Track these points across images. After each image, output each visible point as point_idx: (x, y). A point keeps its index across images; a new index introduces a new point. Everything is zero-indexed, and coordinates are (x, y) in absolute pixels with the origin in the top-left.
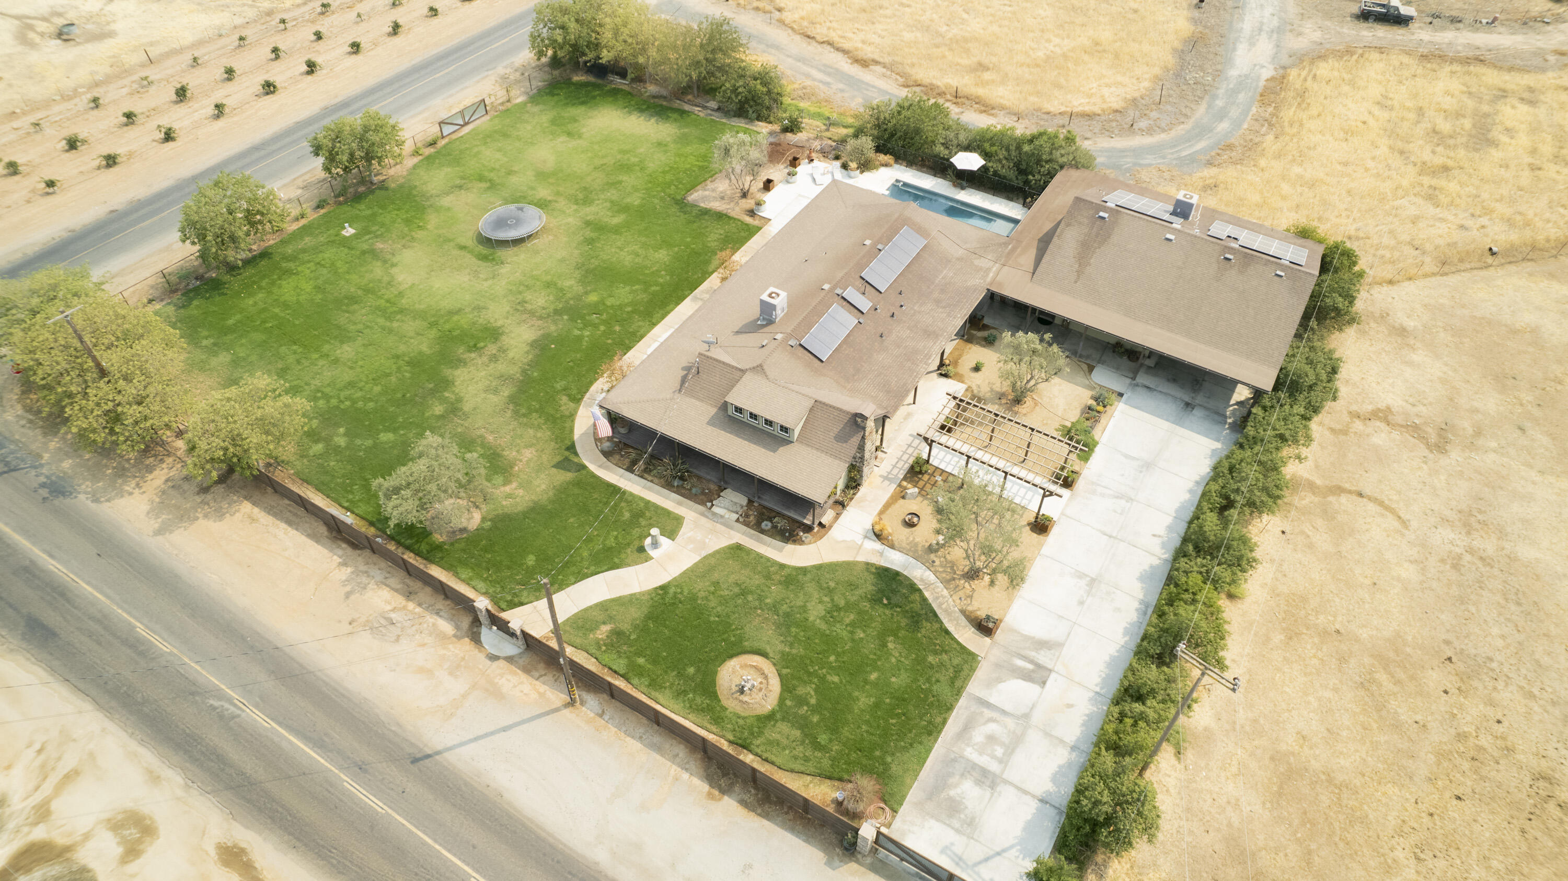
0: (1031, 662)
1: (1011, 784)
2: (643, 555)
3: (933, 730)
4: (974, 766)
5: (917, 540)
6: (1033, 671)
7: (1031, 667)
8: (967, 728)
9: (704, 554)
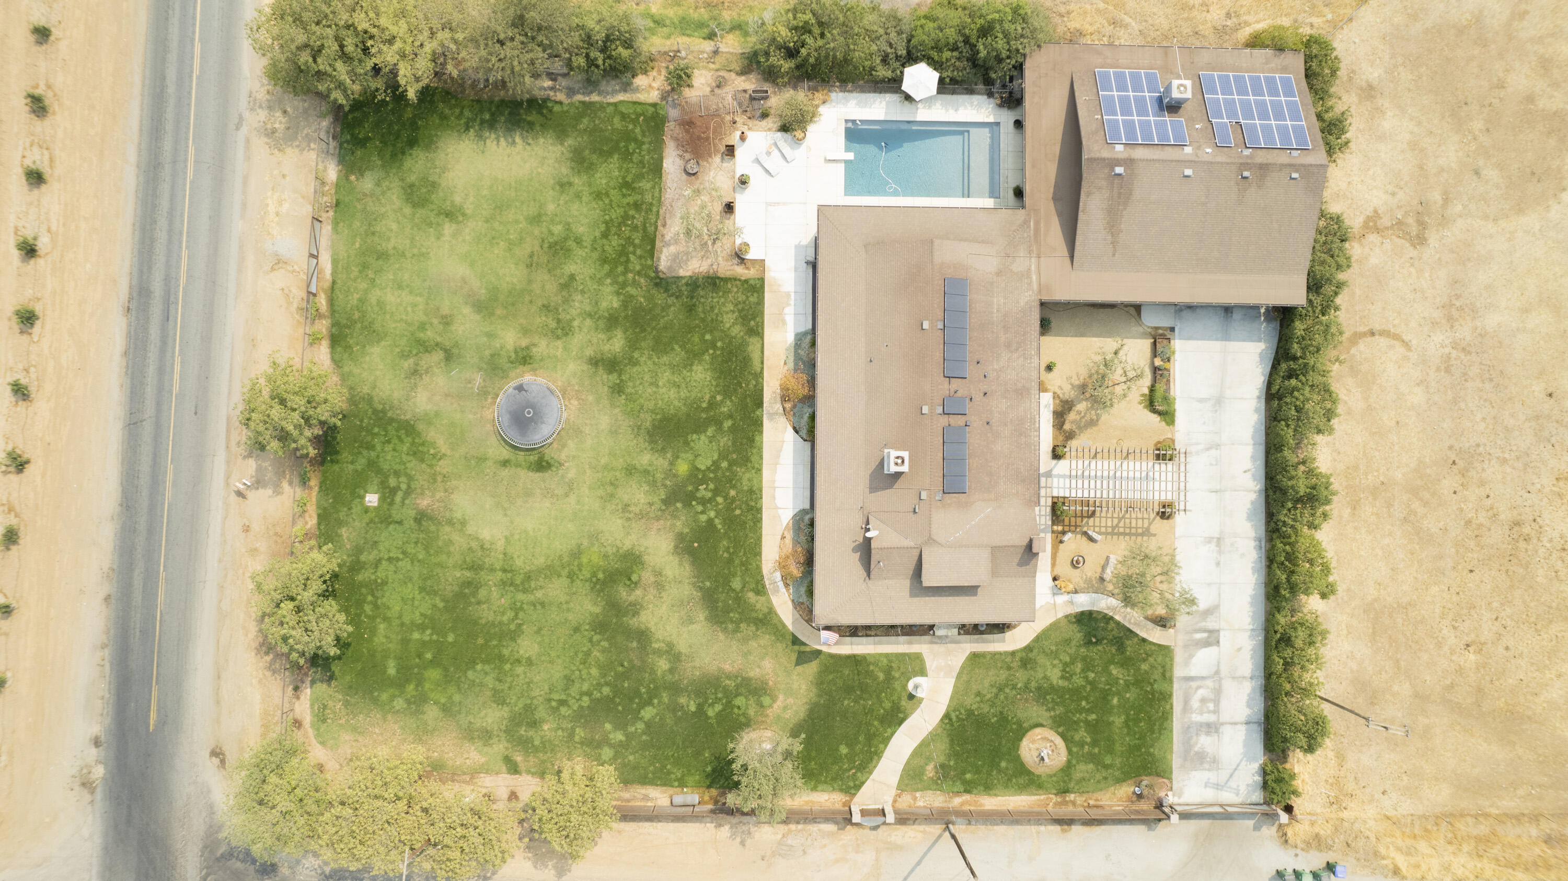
0: (1205, 631)
1: (1226, 723)
2: (914, 701)
3: (1166, 716)
4: (1201, 725)
5: (1089, 574)
6: (1209, 637)
7: (1205, 635)
8: (1186, 702)
9: (955, 674)
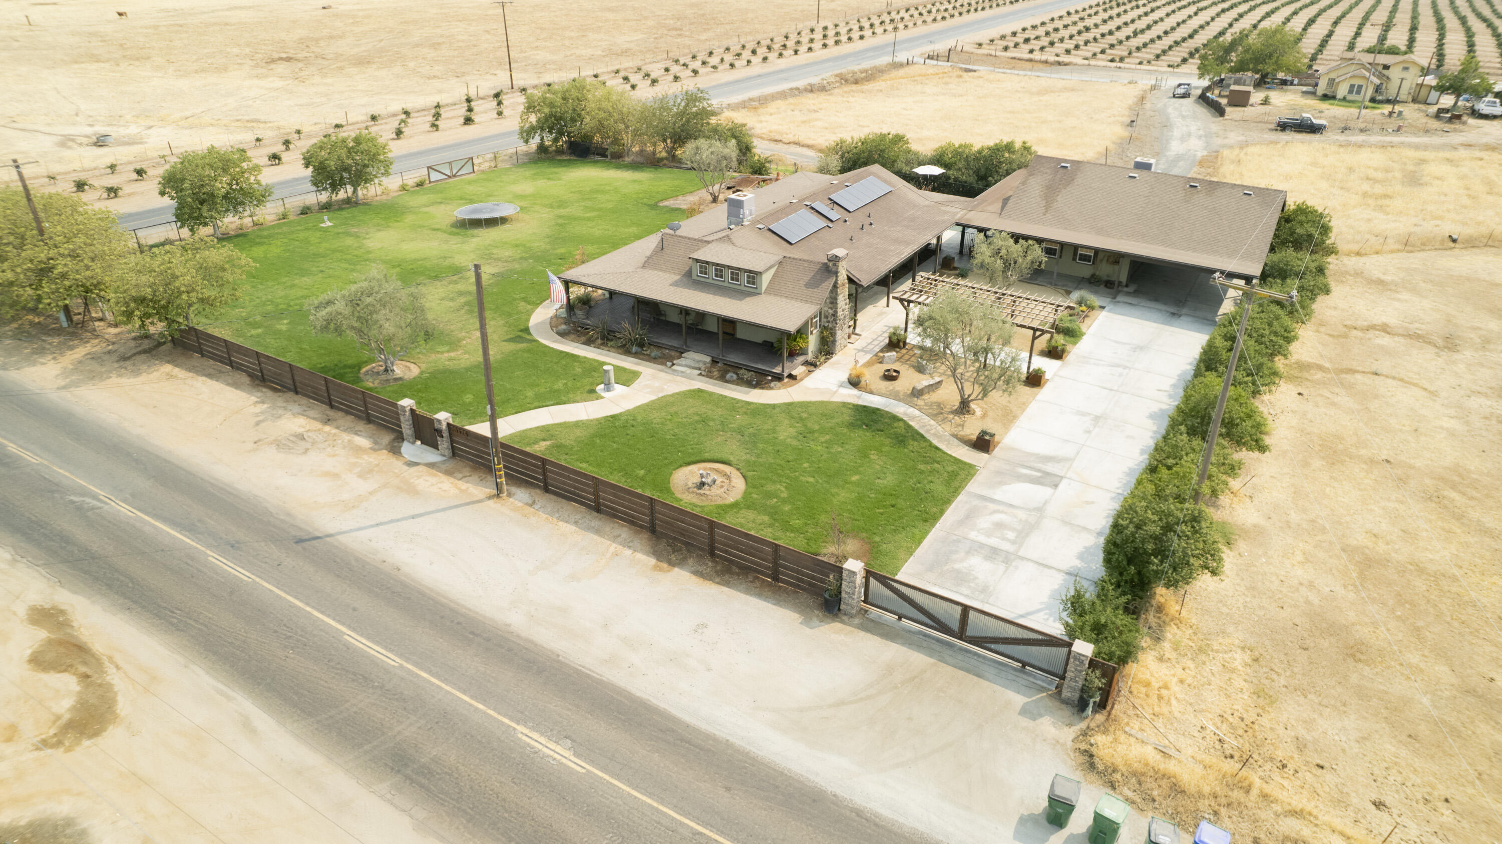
0: (1039, 471)
1: (1029, 560)
2: (594, 395)
3: (930, 519)
4: (982, 546)
5: (897, 389)
6: (1041, 477)
7: (1039, 474)
8: (969, 517)
9: (661, 395)
